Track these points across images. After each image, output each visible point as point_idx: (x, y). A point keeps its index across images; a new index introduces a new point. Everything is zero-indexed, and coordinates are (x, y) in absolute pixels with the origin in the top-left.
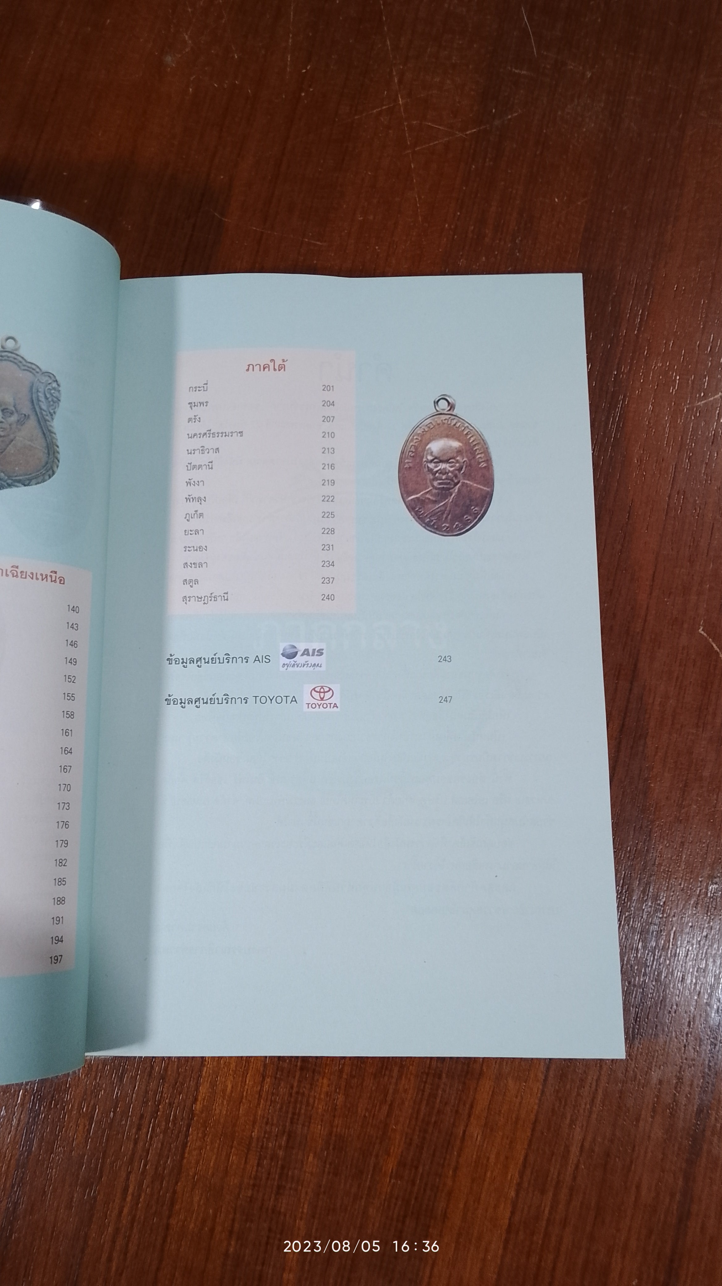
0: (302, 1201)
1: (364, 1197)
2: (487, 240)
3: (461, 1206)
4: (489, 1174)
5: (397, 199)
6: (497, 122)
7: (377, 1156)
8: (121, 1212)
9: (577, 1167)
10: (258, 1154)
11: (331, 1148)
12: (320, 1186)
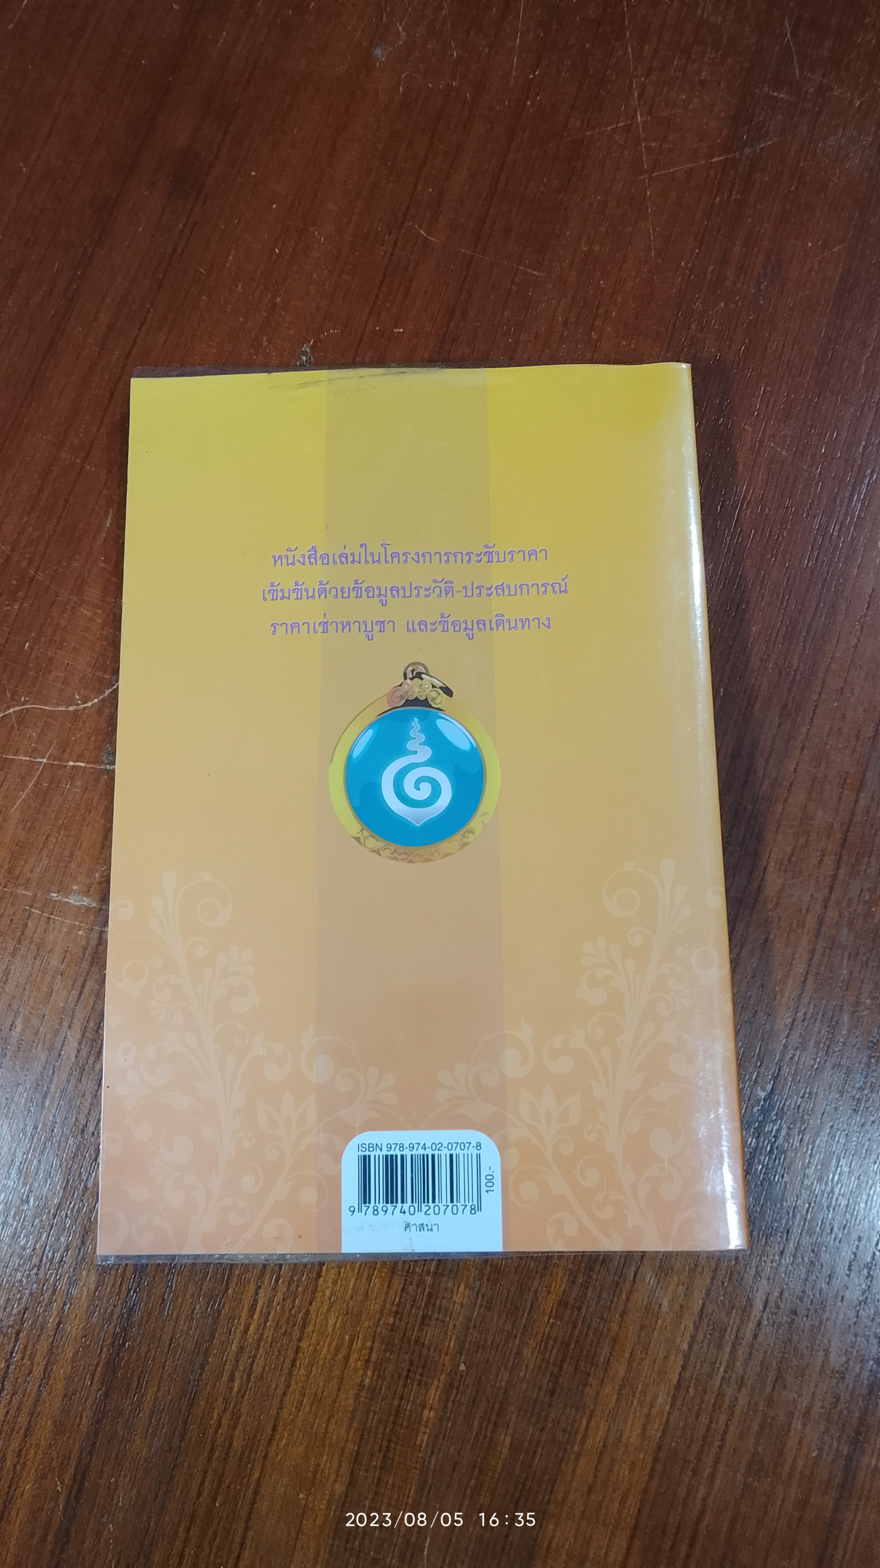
0: (449, 1333)
1: (519, 1335)
2: (728, 283)
3: (627, 1355)
4: (660, 1322)
5: (629, 230)
6: (747, 151)
7: (536, 1292)
8: (246, 1330)
9: (759, 1323)
10: (403, 1278)
11: (485, 1279)
12: (470, 1320)
